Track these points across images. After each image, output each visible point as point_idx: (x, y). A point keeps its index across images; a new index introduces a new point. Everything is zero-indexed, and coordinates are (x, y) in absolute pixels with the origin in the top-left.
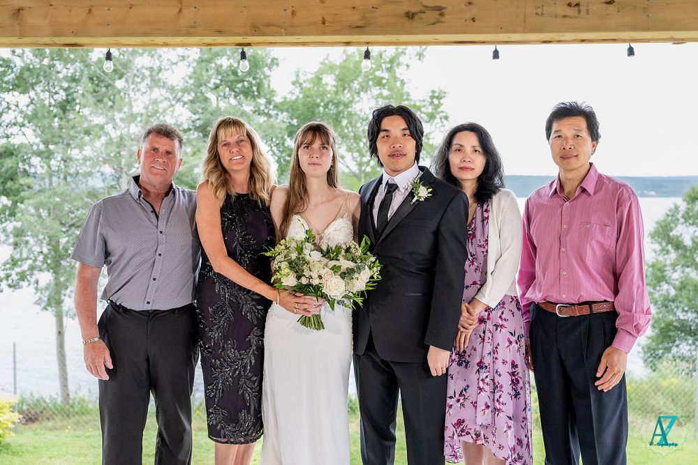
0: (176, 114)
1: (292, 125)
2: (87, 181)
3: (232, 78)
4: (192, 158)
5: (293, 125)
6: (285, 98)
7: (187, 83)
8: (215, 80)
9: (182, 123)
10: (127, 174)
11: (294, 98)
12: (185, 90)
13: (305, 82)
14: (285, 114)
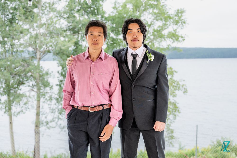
0: (61, 23)
1: (113, 27)
2: (22, 54)
3: (85, 6)
4: (68, 43)
6: (110, 15)
7: (66, 9)
8: (78, 8)
9: (63, 28)
10: (40, 51)
11: (114, 15)
12: (65, 13)
13: (119, 7)
14: (110, 22)
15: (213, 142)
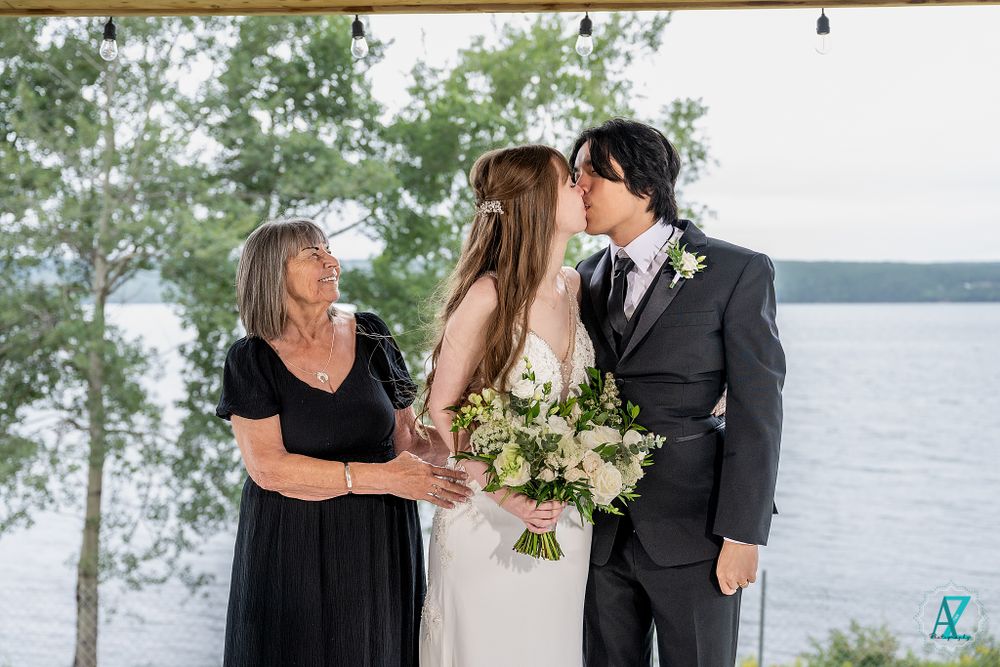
1: (411, 168)
2: (29, 274)
3: (297, 78)
4: (224, 235)
5: (414, 168)
6: (400, 119)
8: (267, 86)
9: (206, 167)
10: (105, 261)
11: (413, 119)
12: (212, 103)
13: (434, 88)
14: (399, 147)
15: (816, 645)
